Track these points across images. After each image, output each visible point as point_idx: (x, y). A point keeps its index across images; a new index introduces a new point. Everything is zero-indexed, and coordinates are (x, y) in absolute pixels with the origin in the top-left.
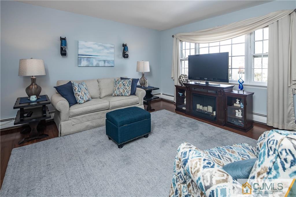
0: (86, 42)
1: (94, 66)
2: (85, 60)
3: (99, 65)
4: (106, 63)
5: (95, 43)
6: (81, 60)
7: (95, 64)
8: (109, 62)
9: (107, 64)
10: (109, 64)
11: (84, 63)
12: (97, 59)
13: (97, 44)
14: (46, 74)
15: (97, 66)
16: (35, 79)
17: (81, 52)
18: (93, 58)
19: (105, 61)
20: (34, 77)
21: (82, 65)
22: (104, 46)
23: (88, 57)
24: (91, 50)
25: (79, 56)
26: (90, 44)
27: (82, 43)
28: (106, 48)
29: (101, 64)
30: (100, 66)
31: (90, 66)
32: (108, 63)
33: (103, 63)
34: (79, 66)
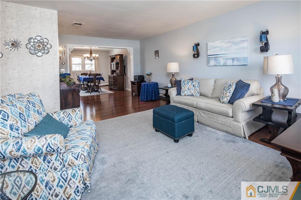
0: (214, 42)
1: (221, 65)
2: (213, 60)
3: (226, 64)
4: (235, 61)
5: (222, 41)
6: (209, 60)
7: (222, 63)
8: (238, 59)
9: (236, 63)
10: (240, 62)
11: (212, 63)
12: (223, 57)
13: (224, 42)
14: (180, 71)
15: (225, 65)
16: (174, 74)
17: (210, 53)
18: (220, 57)
19: (233, 59)
20: (173, 74)
21: (210, 65)
22: (232, 42)
23: (216, 57)
24: (218, 49)
25: (209, 57)
26: (217, 43)
27: (210, 44)
28: (235, 44)
29: (230, 62)
30: (228, 64)
31: (218, 65)
32: (238, 61)
33: (231, 61)
34: (208, 65)
